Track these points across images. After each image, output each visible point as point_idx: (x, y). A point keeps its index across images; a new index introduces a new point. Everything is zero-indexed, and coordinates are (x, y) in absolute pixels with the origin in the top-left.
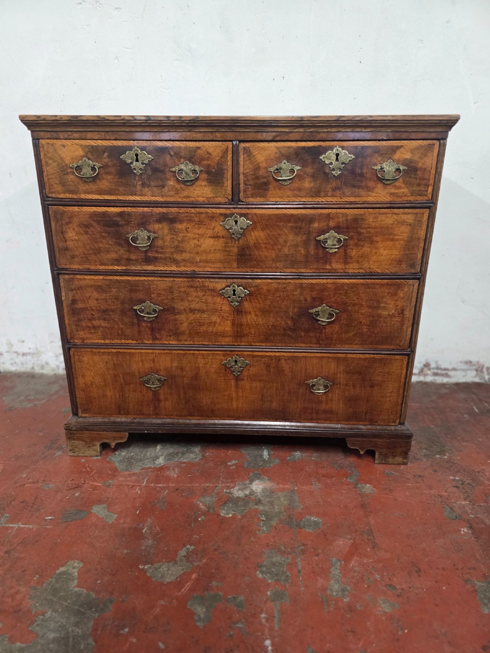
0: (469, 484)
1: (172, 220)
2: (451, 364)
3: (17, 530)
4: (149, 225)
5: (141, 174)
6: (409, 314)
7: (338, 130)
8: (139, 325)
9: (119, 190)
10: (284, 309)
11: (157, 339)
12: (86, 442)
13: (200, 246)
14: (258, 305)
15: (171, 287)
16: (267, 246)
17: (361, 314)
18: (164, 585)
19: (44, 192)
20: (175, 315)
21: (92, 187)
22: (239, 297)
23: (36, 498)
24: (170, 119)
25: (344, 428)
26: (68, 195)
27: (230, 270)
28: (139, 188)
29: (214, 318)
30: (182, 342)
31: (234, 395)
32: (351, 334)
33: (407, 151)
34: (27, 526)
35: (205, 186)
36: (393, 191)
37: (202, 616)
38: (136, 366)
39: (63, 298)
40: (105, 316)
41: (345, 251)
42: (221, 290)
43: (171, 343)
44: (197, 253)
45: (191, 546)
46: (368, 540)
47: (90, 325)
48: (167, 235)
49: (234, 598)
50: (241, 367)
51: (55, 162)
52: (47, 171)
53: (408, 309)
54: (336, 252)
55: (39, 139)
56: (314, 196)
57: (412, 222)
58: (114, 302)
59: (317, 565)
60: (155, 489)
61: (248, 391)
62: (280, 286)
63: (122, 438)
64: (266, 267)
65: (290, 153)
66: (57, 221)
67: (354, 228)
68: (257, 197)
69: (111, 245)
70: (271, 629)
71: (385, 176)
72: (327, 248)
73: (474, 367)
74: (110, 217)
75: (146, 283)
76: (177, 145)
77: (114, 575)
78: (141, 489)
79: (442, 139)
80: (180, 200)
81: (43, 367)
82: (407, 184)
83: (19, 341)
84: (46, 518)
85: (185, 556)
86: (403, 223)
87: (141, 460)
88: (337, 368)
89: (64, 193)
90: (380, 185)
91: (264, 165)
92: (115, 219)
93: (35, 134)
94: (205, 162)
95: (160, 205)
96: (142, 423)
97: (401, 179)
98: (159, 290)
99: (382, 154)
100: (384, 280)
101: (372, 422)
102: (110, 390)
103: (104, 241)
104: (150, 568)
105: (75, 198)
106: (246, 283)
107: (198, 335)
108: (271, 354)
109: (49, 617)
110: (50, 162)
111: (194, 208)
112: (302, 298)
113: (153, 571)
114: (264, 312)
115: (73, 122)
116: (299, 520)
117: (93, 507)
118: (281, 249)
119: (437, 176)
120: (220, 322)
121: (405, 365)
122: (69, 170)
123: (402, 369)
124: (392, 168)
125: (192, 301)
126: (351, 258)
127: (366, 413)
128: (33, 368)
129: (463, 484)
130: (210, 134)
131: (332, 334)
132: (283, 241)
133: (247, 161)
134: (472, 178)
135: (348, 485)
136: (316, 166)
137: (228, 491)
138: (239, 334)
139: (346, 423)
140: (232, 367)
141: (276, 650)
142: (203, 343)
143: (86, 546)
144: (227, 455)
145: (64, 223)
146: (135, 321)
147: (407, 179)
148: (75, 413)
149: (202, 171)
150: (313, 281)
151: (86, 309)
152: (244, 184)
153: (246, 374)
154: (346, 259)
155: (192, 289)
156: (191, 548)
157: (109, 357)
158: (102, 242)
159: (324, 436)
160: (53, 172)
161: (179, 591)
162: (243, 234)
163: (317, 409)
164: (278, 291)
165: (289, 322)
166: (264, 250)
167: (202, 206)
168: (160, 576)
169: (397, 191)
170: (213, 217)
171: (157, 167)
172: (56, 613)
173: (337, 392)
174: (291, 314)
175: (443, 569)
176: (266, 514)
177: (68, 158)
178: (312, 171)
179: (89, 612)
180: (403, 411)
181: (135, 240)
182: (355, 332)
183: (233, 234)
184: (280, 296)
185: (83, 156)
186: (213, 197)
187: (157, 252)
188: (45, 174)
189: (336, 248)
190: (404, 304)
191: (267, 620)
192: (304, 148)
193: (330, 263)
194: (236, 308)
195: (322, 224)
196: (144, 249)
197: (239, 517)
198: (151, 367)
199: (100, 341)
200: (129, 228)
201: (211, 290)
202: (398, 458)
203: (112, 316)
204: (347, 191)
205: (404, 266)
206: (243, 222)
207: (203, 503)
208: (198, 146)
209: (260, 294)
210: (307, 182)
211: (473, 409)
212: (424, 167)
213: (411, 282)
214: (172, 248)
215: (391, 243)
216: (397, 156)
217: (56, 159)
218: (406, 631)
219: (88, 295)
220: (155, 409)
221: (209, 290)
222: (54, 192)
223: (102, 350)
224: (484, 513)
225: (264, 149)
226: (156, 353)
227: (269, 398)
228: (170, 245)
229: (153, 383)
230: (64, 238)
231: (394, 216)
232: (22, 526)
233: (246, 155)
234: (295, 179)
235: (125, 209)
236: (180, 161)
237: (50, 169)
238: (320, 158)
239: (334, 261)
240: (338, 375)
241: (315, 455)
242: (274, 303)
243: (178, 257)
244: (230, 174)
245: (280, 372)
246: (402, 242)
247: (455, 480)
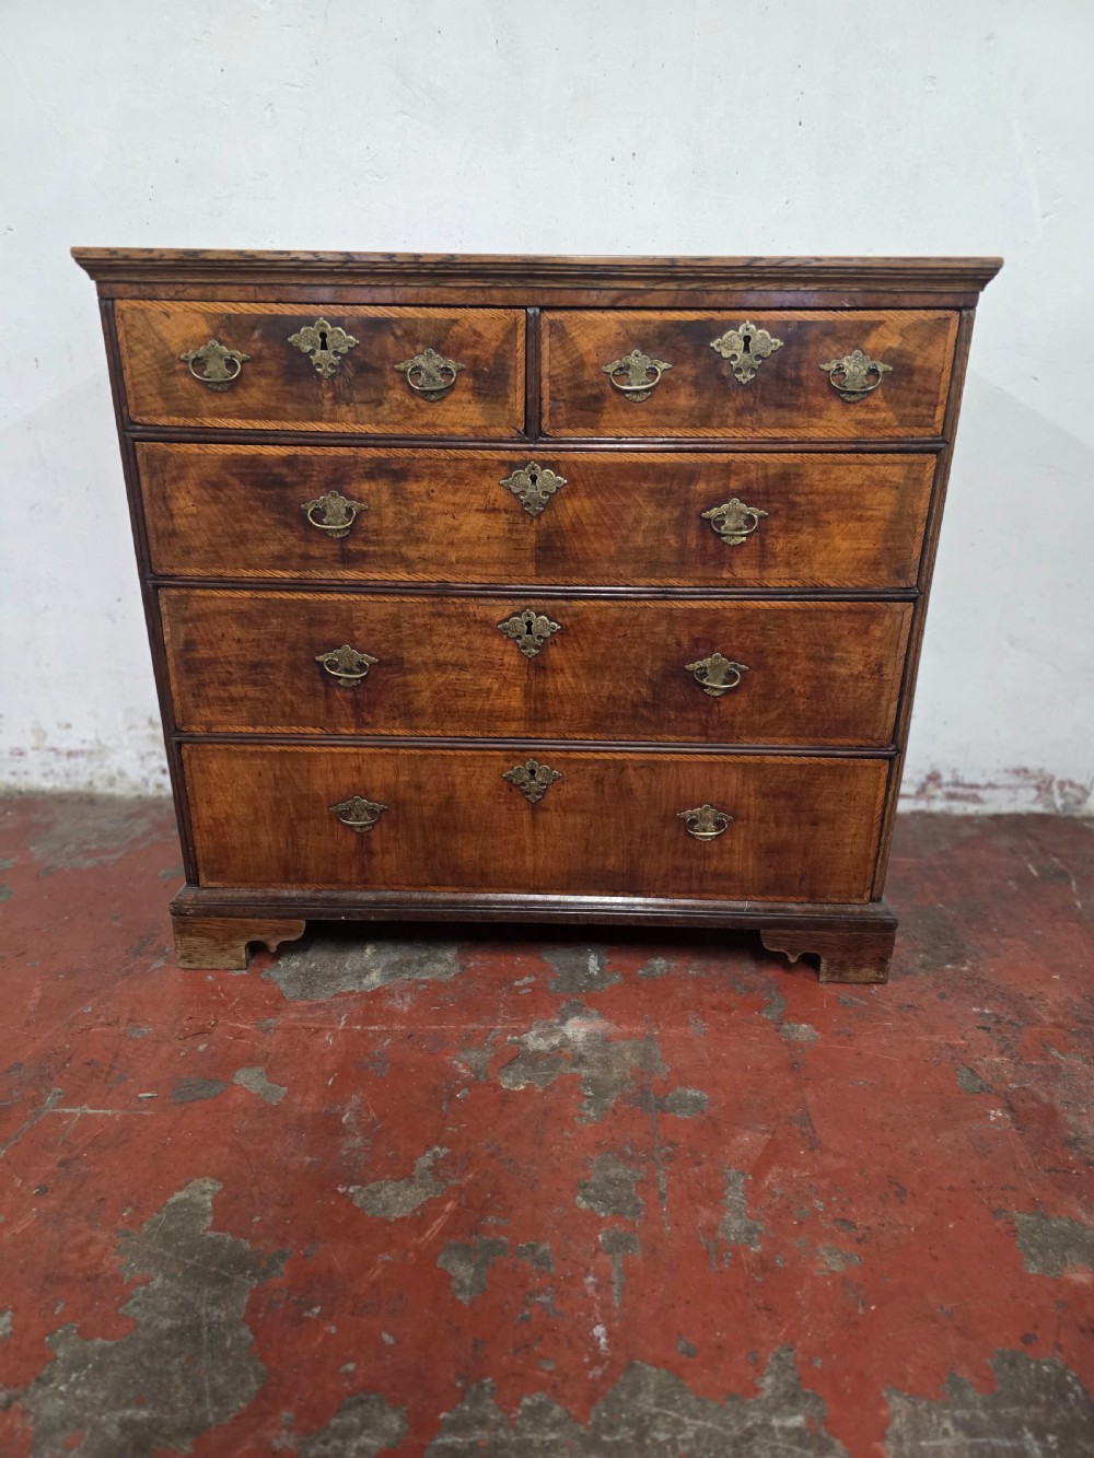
0: (1011, 1022)
1: (397, 475)
2: (983, 775)
3: (80, 1119)
4: (350, 483)
5: (333, 376)
6: (892, 673)
7: (748, 287)
8: (327, 695)
9: (285, 410)
10: (634, 663)
11: (367, 724)
12: (217, 940)
13: (457, 529)
14: (580, 655)
15: (395, 616)
16: (598, 529)
17: (794, 673)
18: (390, 1224)
19: (125, 411)
20: (404, 674)
21: (227, 402)
22: (540, 637)
23: (116, 1056)
24: (394, 259)
25: (756, 910)
26: (176, 419)
27: (520, 579)
28: (327, 404)
29: (487, 682)
30: (420, 732)
31: (528, 841)
32: (773, 715)
33: (893, 333)
34: (101, 1111)
35: (469, 402)
36: (862, 415)
37: (468, 1282)
38: (323, 782)
39: (166, 639)
40: (255, 677)
41: (762, 541)
42: (500, 623)
43: (395, 732)
44: (452, 544)
45: (442, 1147)
46: (803, 1134)
47: (225, 695)
48: (387, 506)
49: (532, 1246)
50: (542, 784)
51: (147, 348)
52: (131, 367)
53: (891, 664)
54: (742, 543)
55: (113, 299)
56: (699, 425)
57: (902, 481)
58: (275, 647)
59: (698, 1183)
60: (363, 1035)
61: (557, 833)
62: (626, 614)
63: (291, 931)
64: (597, 575)
65: (647, 334)
66: (153, 473)
67: (780, 492)
68: (577, 427)
69: (267, 525)
70: (606, 1305)
71: (847, 384)
72: (725, 535)
73: (1034, 782)
74: (265, 466)
75: (344, 607)
76: (409, 316)
77: (286, 1205)
78: (335, 1036)
79: (966, 307)
80: (415, 431)
81: (112, 782)
82: (890, 402)
83: (59, 725)
84: (141, 1095)
85: (429, 1168)
86: (883, 483)
87: (332, 977)
88: (743, 785)
89: (168, 414)
90: (835, 404)
91: (593, 358)
92: (276, 470)
93: (106, 288)
94: (467, 352)
95: (372, 442)
96: (336, 900)
97: (879, 393)
98: (371, 621)
99: (841, 339)
100: (841, 603)
101: (813, 897)
102: (267, 831)
103: (254, 517)
104: (360, 1191)
105: (193, 425)
106: (554, 608)
107: (452, 717)
108: (607, 756)
109: (159, 1289)
110: (138, 347)
111: (445, 448)
112: (671, 640)
113: (366, 1198)
114: (592, 669)
115: (187, 264)
116: (662, 1096)
117: (238, 1073)
118: (628, 537)
119: (954, 384)
120: (500, 690)
121: (883, 780)
122: (179, 366)
123: (877, 788)
124: (861, 367)
125: (441, 645)
126: (774, 556)
127: (801, 880)
128: (91, 783)
129: (998, 1022)
130: (478, 293)
131: (733, 715)
132: (631, 520)
133: (556, 350)
134: (1036, 379)
135: (762, 1025)
136: (703, 362)
137: (516, 1038)
138: (539, 714)
139: (760, 898)
140: (523, 784)
141: (616, 1344)
142: (463, 733)
143: (226, 1150)
144: (513, 965)
145: (167, 478)
146: (320, 686)
147: (892, 391)
148: (193, 880)
149: (463, 370)
150: (695, 605)
151: (214, 661)
152: (552, 398)
153: (552, 798)
154: (764, 558)
155: (440, 620)
156: (443, 1152)
157: (265, 762)
158: (249, 520)
159: (715, 927)
160: (144, 371)
161: (421, 1235)
162: (548, 505)
163: (701, 869)
164: (621, 625)
165: (643, 690)
166: (592, 538)
167: (461, 444)
168: (380, 1206)
169: (870, 416)
170: (484, 469)
171: (366, 359)
172: (171, 1280)
173: (742, 835)
174: (648, 673)
175: (951, 1189)
176: (593, 1083)
177: (177, 341)
178: (693, 372)
179: (239, 1277)
180: (878, 873)
181: (319, 514)
182: (780, 710)
183: (528, 504)
184: (625, 635)
185: (207, 337)
186: (485, 427)
187: (366, 541)
188: (127, 374)
189: (742, 536)
190: (882, 652)
191: (598, 1288)
192: (677, 324)
193: (731, 566)
194: (533, 660)
195: (713, 485)
196: (339, 536)
197: (540, 1090)
198: (354, 785)
199: (244, 729)
200: (308, 490)
201: (481, 622)
202: (866, 970)
203: (271, 677)
204: (768, 415)
205: (884, 573)
206: (549, 479)
207: (463, 1063)
208: (454, 317)
209: (583, 630)
210: (683, 396)
211: (1028, 870)
212: (928, 365)
213: (898, 606)
214: (396, 533)
215: (858, 525)
216: (872, 342)
217: (151, 342)
218: (873, 1308)
219: (219, 632)
220: (362, 870)
221: (476, 621)
222: (147, 413)
223: (250, 748)
224: (1039, 1080)
225: (594, 325)
226: (363, 754)
227: (601, 849)
228: (395, 526)
229: (357, 816)
230: (169, 510)
231: (864, 468)
232: (90, 1111)
233: (554, 338)
234: (658, 388)
235: (298, 450)
236: (415, 349)
237: (139, 363)
238: (712, 345)
239: (738, 561)
240: (745, 801)
241: (696, 964)
242: (613, 650)
243: (411, 552)
244: (520, 378)
245: (624, 793)
246: (879, 524)
247: (982, 1014)
